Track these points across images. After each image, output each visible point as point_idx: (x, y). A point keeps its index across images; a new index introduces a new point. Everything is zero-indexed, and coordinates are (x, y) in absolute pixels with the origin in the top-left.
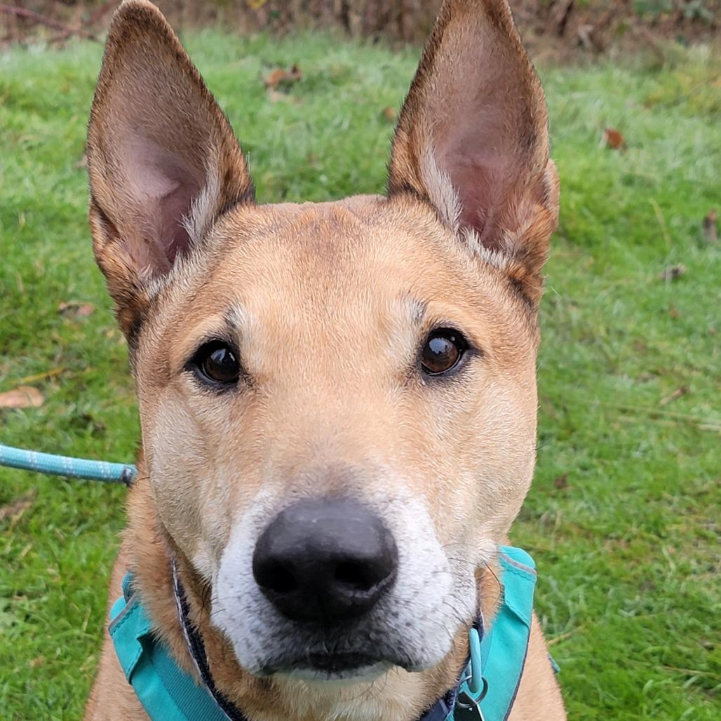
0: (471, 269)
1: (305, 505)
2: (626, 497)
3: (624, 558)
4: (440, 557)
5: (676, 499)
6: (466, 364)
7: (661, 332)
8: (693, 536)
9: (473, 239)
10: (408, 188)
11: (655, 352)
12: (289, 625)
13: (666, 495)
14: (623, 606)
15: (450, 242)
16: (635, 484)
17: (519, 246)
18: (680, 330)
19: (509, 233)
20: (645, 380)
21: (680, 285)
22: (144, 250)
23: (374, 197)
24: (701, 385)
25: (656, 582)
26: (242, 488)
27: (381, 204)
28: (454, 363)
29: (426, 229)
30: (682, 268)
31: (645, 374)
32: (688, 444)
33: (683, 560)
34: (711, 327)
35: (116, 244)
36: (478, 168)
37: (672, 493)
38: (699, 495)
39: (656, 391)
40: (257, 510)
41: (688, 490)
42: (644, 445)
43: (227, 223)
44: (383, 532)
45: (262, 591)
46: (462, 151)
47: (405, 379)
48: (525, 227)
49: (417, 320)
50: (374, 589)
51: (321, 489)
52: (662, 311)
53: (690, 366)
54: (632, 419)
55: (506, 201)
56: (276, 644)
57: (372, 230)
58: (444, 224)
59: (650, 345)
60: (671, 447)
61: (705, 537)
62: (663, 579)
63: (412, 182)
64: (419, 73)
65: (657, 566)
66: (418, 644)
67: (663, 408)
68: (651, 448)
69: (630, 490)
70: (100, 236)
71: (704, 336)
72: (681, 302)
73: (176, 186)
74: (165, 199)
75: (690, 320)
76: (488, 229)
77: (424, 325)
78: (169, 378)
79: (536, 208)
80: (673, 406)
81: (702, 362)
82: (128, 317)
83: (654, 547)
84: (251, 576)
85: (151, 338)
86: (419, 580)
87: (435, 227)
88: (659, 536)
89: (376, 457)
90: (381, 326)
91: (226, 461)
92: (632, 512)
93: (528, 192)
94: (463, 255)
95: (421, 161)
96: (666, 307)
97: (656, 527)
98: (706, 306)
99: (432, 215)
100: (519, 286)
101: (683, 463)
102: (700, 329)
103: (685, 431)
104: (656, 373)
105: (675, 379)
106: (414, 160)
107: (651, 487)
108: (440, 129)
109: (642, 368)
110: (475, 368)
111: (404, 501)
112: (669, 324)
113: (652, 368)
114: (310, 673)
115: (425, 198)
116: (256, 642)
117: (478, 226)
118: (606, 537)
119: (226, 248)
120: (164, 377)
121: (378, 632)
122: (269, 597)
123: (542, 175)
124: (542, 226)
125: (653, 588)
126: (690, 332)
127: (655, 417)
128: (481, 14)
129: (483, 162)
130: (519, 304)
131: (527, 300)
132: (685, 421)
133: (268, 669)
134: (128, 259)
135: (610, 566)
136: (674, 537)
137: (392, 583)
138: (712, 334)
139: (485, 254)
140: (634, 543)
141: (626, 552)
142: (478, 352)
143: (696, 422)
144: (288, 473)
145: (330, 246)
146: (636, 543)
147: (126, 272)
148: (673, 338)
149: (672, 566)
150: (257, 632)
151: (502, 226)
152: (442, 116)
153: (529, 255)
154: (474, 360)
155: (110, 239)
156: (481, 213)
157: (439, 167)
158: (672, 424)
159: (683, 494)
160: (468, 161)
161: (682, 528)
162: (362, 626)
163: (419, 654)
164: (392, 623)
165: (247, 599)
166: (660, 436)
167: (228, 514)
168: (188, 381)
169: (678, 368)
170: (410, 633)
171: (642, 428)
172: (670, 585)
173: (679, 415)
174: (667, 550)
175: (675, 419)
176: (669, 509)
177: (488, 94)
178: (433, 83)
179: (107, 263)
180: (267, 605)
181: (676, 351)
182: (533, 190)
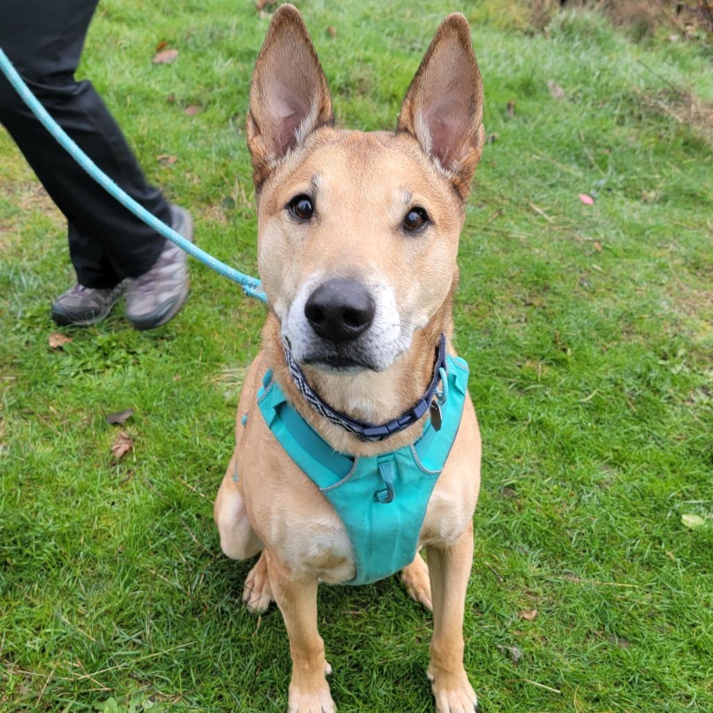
0: (433, 177)
1: (334, 281)
2: (474, 279)
3: (475, 315)
4: (396, 319)
5: (500, 280)
6: (425, 229)
7: (487, 176)
8: (510, 303)
9: (437, 162)
10: (406, 130)
11: (484, 188)
12: (319, 339)
13: (495, 278)
14: (477, 343)
15: (425, 161)
16: (479, 272)
17: (460, 169)
18: (496, 175)
19: (455, 161)
20: (480, 207)
21: (496, 146)
22: (272, 144)
23: (388, 133)
24: (509, 209)
25: (492, 329)
26: (304, 273)
27: (391, 137)
28: (419, 227)
29: (413, 152)
30: (496, 135)
31: (480, 203)
32: (504, 246)
33: (505, 317)
34: (512, 173)
35: (259, 138)
36: (443, 126)
37: (498, 277)
38: (511, 278)
39: (486, 213)
40: (310, 282)
41: (505, 274)
42: (481, 248)
43: (318, 134)
44: (370, 300)
45: (309, 321)
46: (436, 115)
47: (395, 230)
48: (464, 159)
49: (407, 203)
50: (362, 327)
51: (344, 275)
52: (487, 163)
53: (502, 197)
54: (475, 231)
55: (456, 144)
56: (312, 347)
57: (387, 150)
58: (423, 150)
59: (481, 184)
60: (495, 248)
61: (515, 303)
62: (495, 327)
63: (409, 128)
64: (420, 68)
65: (492, 320)
66: (379, 357)
67: (490, 224)
68: (485, 249)
69: (477, 275)
70: (251, 132)
71: (509, 178)
72: (497, 157)
73: (293, 112)
74: (287, 119)
75: (501, 168)
76: (445, 158)
77: (410, 206)
78: (275, 212)
79: (471, 149)
80: (495, 223)
81: (509, 194)
82: (258, 178)
83: (490, 309)
84: (303, 314)
85: (269, 188)
86: (385, 327)
87: (419, 152)
88: (492, 302)
89: (373, 264)
90: (388, 201)
91: (298, 261)
92: (478, 289)
93: (468, 141)
94: (430, 169)
95: (415, 116)
96: (488, 160)
97: (490, 297)
98: (510, 159)
99: (417, 145)
100: (456, 188)
101: (503, 258)
102: (507, 174)
103: (502, 238)
104: (485, 201)
105: (495, 206)
106: (412, 116)
107: (487, 274)
108: (427, 101)
109: (478, 198)
110: (430, 232)
111: (384, 287)
112: (491, 170)
113: (482, 198)
114: (323, 366)
115: (415, 137)
116: (303, 346)
117: (440, 156)
118: (466, 303)
119: (313, 149)
120: (273, 211)
121: (362, 348)
122: (312, 325)
123: (476, 132)
124: (473, 159)
125: (491, 333)
126: (501, 176)
127: (486, 230)
128: (456, 40)
129: (447, 122)
130: (456, 198)
131: (460, 196)
132: (502, 232)
133: (307, 361)
134: (264, 147)
135: (468, 321)
136: (500, 303)
137: (370, 325)
138: (513, 177)
139: (442, 171)
140: (480, 307)
141: (476, 311)
142: (432, 223)
143: (508, 233)
144: (329, 266)
145: (365, 156)
146: (481, 307)
147: (262, 153)
148: (493, 180)
149: (500, 320)
150: (304, 341)
151: (452, 158)
152: (429, 93)
153: (465, 173)
154: (429, 227)
155: (256, 135)
156: (442, 150)
157: (424, 121)
158: (494, 234)
159: (504, 277)
160: (439, 121)
161: (504, 297)
162: (354, 344)
163: (378, 363)
164: (369, 345)
165: (301, 325)
166: (489, 241)
167: (296, 287)
168: (285, 214)
169: (496, 198)
170: (376, 352)
171: (480, 237)
172: (499, 331)
173: (499, 229)
174: (497, 311)
175: (496, 231)
176: (496, 286)
177: (454, 84)
178: (427, 74)
179: (253, 147)
180: (310, 329)
181: (494, 188)
182: (472, 139)
